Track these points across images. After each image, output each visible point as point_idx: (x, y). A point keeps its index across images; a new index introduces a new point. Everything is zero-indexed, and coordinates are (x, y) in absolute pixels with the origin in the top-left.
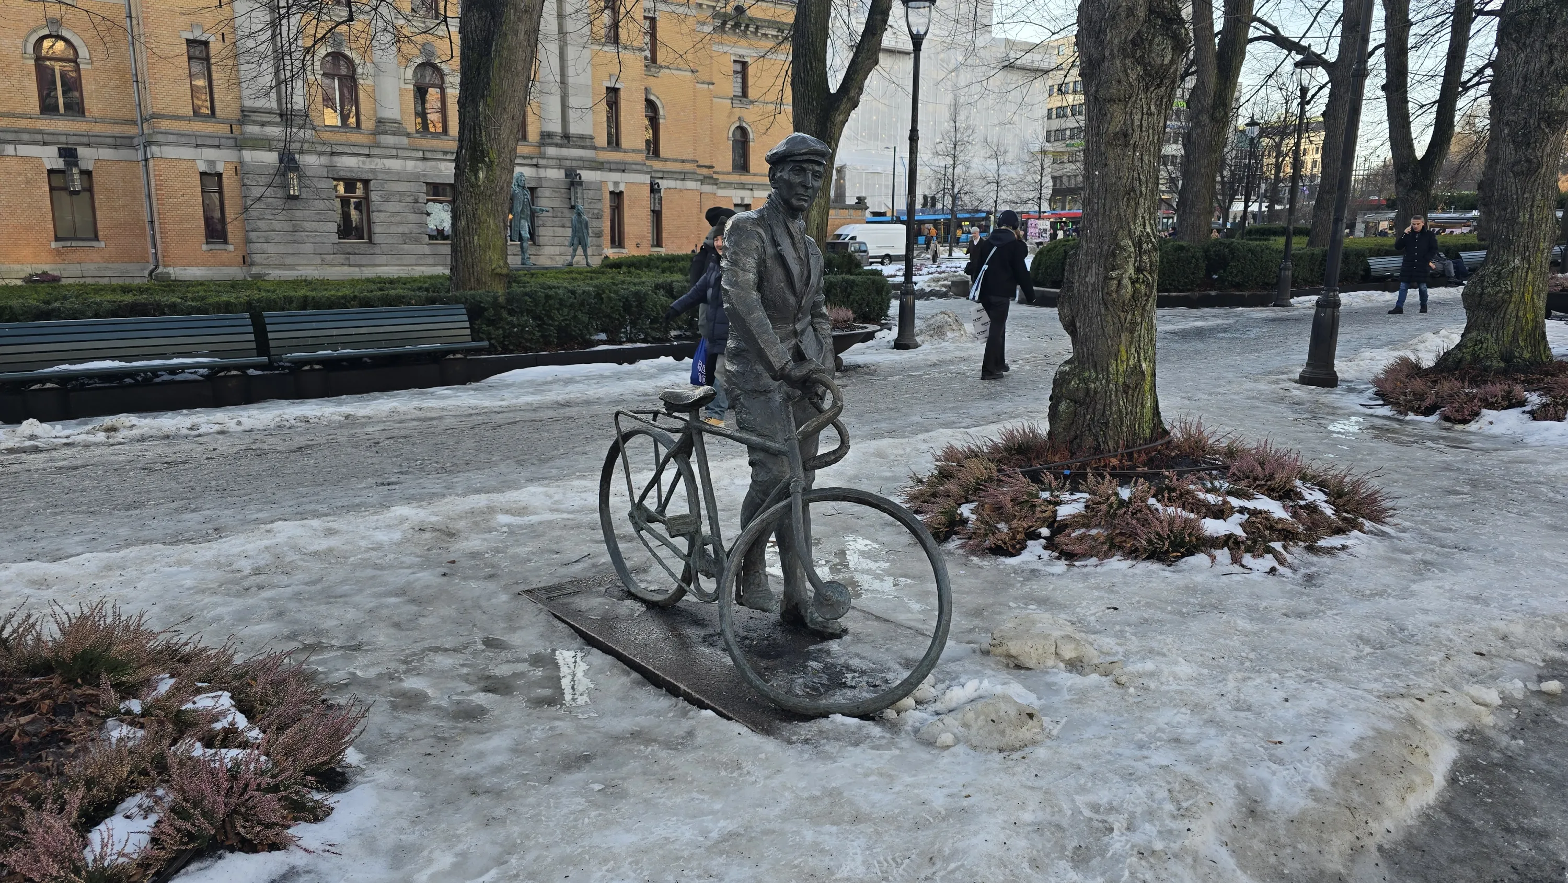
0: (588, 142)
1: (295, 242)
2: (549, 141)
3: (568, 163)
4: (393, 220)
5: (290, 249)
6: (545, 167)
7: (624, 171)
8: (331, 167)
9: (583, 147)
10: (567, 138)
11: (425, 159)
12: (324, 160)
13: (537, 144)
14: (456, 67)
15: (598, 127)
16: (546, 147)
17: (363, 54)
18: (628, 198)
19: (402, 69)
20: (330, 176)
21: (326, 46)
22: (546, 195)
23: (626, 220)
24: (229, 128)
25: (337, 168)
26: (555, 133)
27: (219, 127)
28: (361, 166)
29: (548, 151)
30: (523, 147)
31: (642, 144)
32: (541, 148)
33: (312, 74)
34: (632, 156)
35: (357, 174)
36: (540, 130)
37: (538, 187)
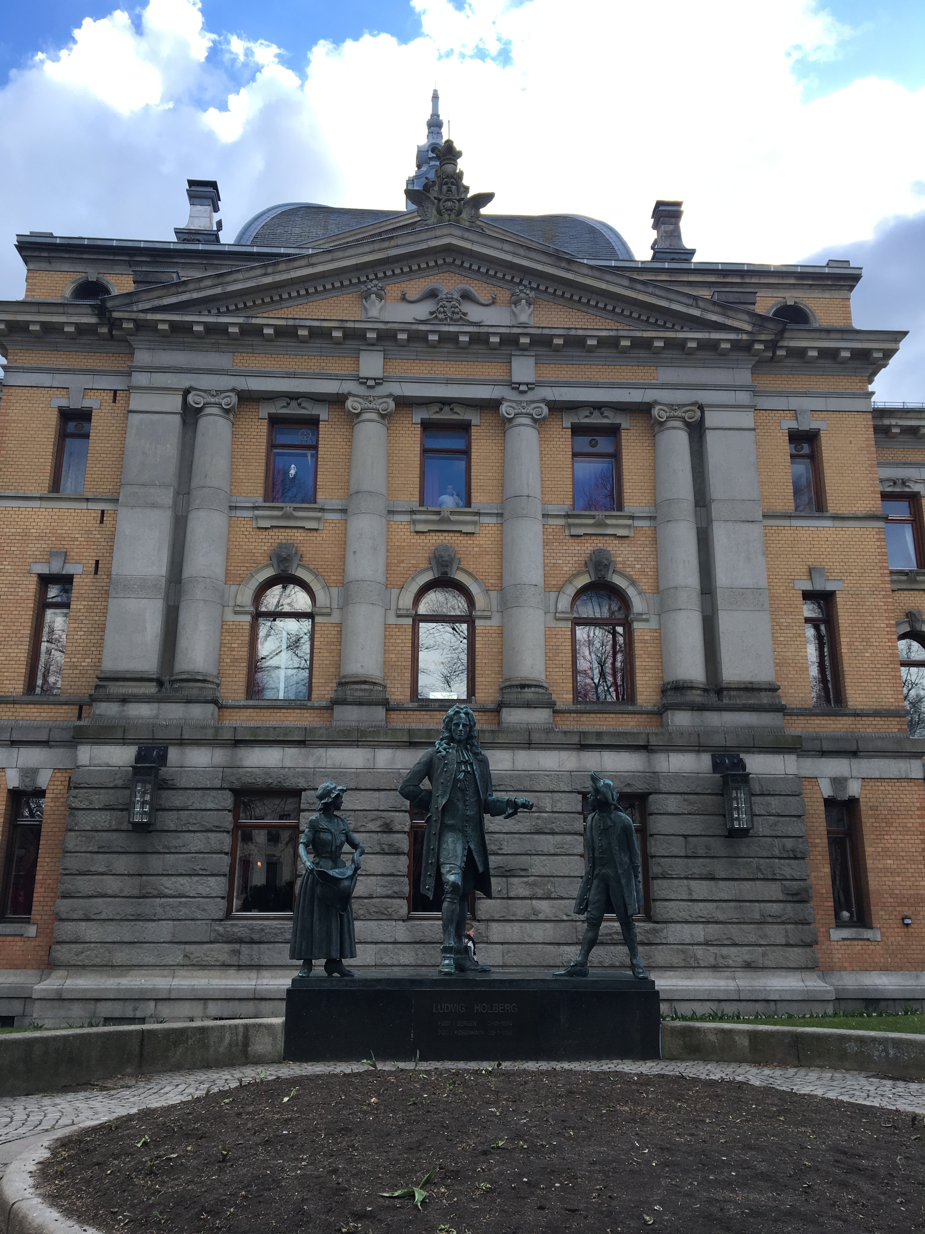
0: (765, 699)
1: (139, 918)
2: (678, 699)
3: (717, 741)
5: (126, 932)
6: (670, 748)
8: (230, 769)
9: (752, 708)
10: (716, 693)
11: (412, 746)
12: (219, 756)
13: (656, 709)
14: (493, 581)
15: (791, 669)
16: (669, 712)
17: (329, 574)
18: (870, 812)
19: (395, 592)
20: (225, 785)
21: (267, 566)
22: (671, 809)
23: (870, 863)
24: (77, 711)
25: (240, 770)
26: (690, 685)
27: (60, 711)
28: (288, 764)
29: (672, 719)
30: (624, 716)
31: (895, 696)
32: (661, 714)
33: (236, 613)
34: (874, 723)
35: (270, 781)
36: (661, 682)
37: (650, 794)
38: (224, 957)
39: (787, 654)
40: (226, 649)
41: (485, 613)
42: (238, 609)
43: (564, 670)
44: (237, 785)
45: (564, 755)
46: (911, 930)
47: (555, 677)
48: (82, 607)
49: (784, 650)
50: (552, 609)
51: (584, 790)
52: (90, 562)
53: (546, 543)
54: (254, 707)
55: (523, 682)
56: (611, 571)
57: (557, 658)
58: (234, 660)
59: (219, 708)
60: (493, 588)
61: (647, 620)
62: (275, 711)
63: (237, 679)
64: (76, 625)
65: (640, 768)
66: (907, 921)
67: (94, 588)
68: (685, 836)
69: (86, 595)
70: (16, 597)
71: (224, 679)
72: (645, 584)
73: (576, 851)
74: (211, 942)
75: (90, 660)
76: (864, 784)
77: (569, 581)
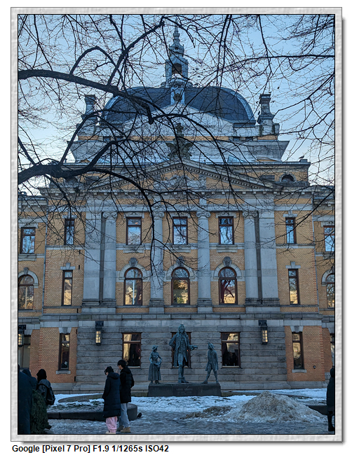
0: (275, 303)
2: (249, 303)
3: (260, 316)
6: (246, 319)
7: (302, 319)
8: (121, 327)
9: (271, 306)
10: (261, 301)
11: (172, 319)
12: (118, 323)
13: (244, 306)
14: (195, 268)
15: (284, 293)
16: (247, 307)
18: (305, 336)
19: (166, 272)
20: (120, 332)
21: (128, 265)
22: (246, 336)
23: (305, 351)
24: (76, 310)
25: (124, 327)
26: (253, 299)
27: (72, 310)
28: (137, 325)
29: (247, 310)
30: (234, 308)
31: (315, 301)
34: (308, 309)
35: (132, 330)
36: (245, 298)
37: (241, 332)
39: (283, 289)
40: (117, 291)
41: (193, 278)
42: (120, 278)
43: (216, 295)
44: (123, 332)
45: (216, 321)
46: (316, 370)
47: (213, 297)
50: (213, 276)
51: (221, 331)
52: (77, 266)
55: (204, 299)
56: (230, 263)
57: (214, 291)
59: (116, 308)
61: (241, 279)
63: (121, 300)
64: (75, 285)
65: (238, 325)
66: (314, 367)
67: (79, 274)
68: (250, 344)
69: (77, 276)
70: (57, 277)
71: (117, 300)
72: (241, 267)
73: (219, 349)
75: (79, 295)
76: (304, 327)
77: (218, 266)
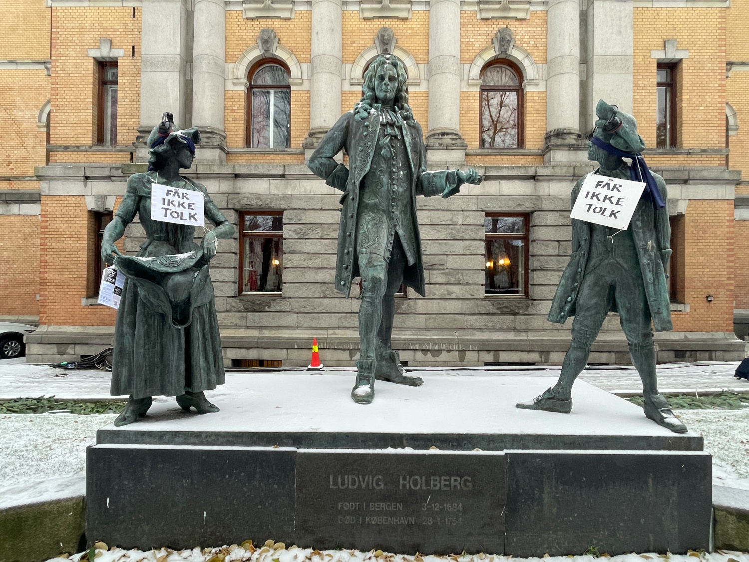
2: (559, 141)
4: (310, 263)
6: (550, 179)
7: (685, 182)
8: (232, 195)
12: (225, 186)
13: (540, 151)
14: (422, 57)
15: (643, 120)
16: (552, 151)
17: (300, 53)
18: (692, 224)
19: (349, 66)
20: (230, 206)
21: (254, 48)
22: (549, 222)
23: (687, 259)
24: (130, 156)
25: (239, 196)
26: (568, 131)
27: (118, 156)
28: (273, 191)
29: (554, 157)
30: (516, 157)
31: (719, 139)
32: (544, 155)
33: (234, 84)
34: (701, 159)
35: (260, 203)
36: (545, 132)
37: (535, 211)
38: (236, 321)
39: (641, 108)
40: (229, 111)
41: (415, 81)
42: (235, 81)
43: (473, 123)
44: (237, 206)
46: (711, 305)
47: (466, 129)
48: (126, 81)
49: (638, 105)
50: (466, 78)
51: (486, 209)
52: (129, 47)
53: (462, 25)
54: (251, 153)
55: (443, 131)
56: (511, 46)
57: (469, 115)
58: (235, 119)
59: (226, 154)
60: (422, 62)
61: (537, 85)
62: (266, 155)
63: (238, 133)
64: (123, 95)
65: (529, 193)
66: (709, 299)
67: (133, 67)
68: (558, 241)
69: (128, 72)
70: (80, 75)
71: (228, 133)
72: (537, 55)
73: (479, 252)
74: (227, 311)
75: (135, 120)
76: (690, 203)
77: (480, 54)
